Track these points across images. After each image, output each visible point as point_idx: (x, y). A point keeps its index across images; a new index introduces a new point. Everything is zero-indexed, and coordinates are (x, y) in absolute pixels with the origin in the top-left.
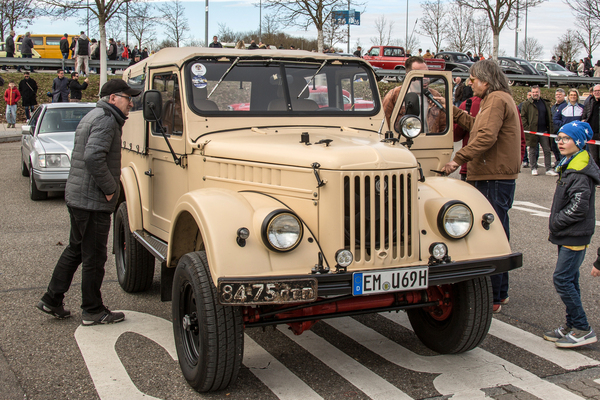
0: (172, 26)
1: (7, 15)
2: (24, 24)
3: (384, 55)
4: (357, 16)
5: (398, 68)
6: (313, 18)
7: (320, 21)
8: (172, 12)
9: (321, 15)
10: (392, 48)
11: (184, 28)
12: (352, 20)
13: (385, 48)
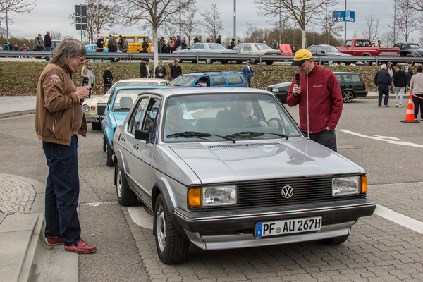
0: (211, 26)
1: (95, 22)
2: (107, 27)
3: (355, 46)
4: (352, 14)
5: (365, 55)
6: (298, 21)
7: (303, 24)
8: (211, 16)
9: (304, 19)
10: (363, 41)
11: (219, 28)
12: (348, 18)
13: (356, 41)
